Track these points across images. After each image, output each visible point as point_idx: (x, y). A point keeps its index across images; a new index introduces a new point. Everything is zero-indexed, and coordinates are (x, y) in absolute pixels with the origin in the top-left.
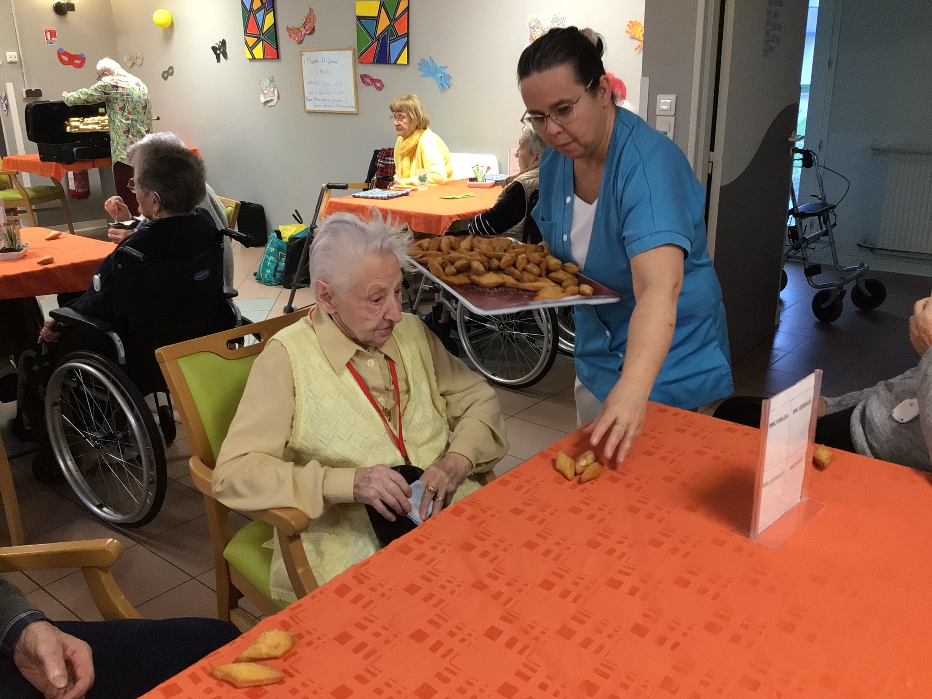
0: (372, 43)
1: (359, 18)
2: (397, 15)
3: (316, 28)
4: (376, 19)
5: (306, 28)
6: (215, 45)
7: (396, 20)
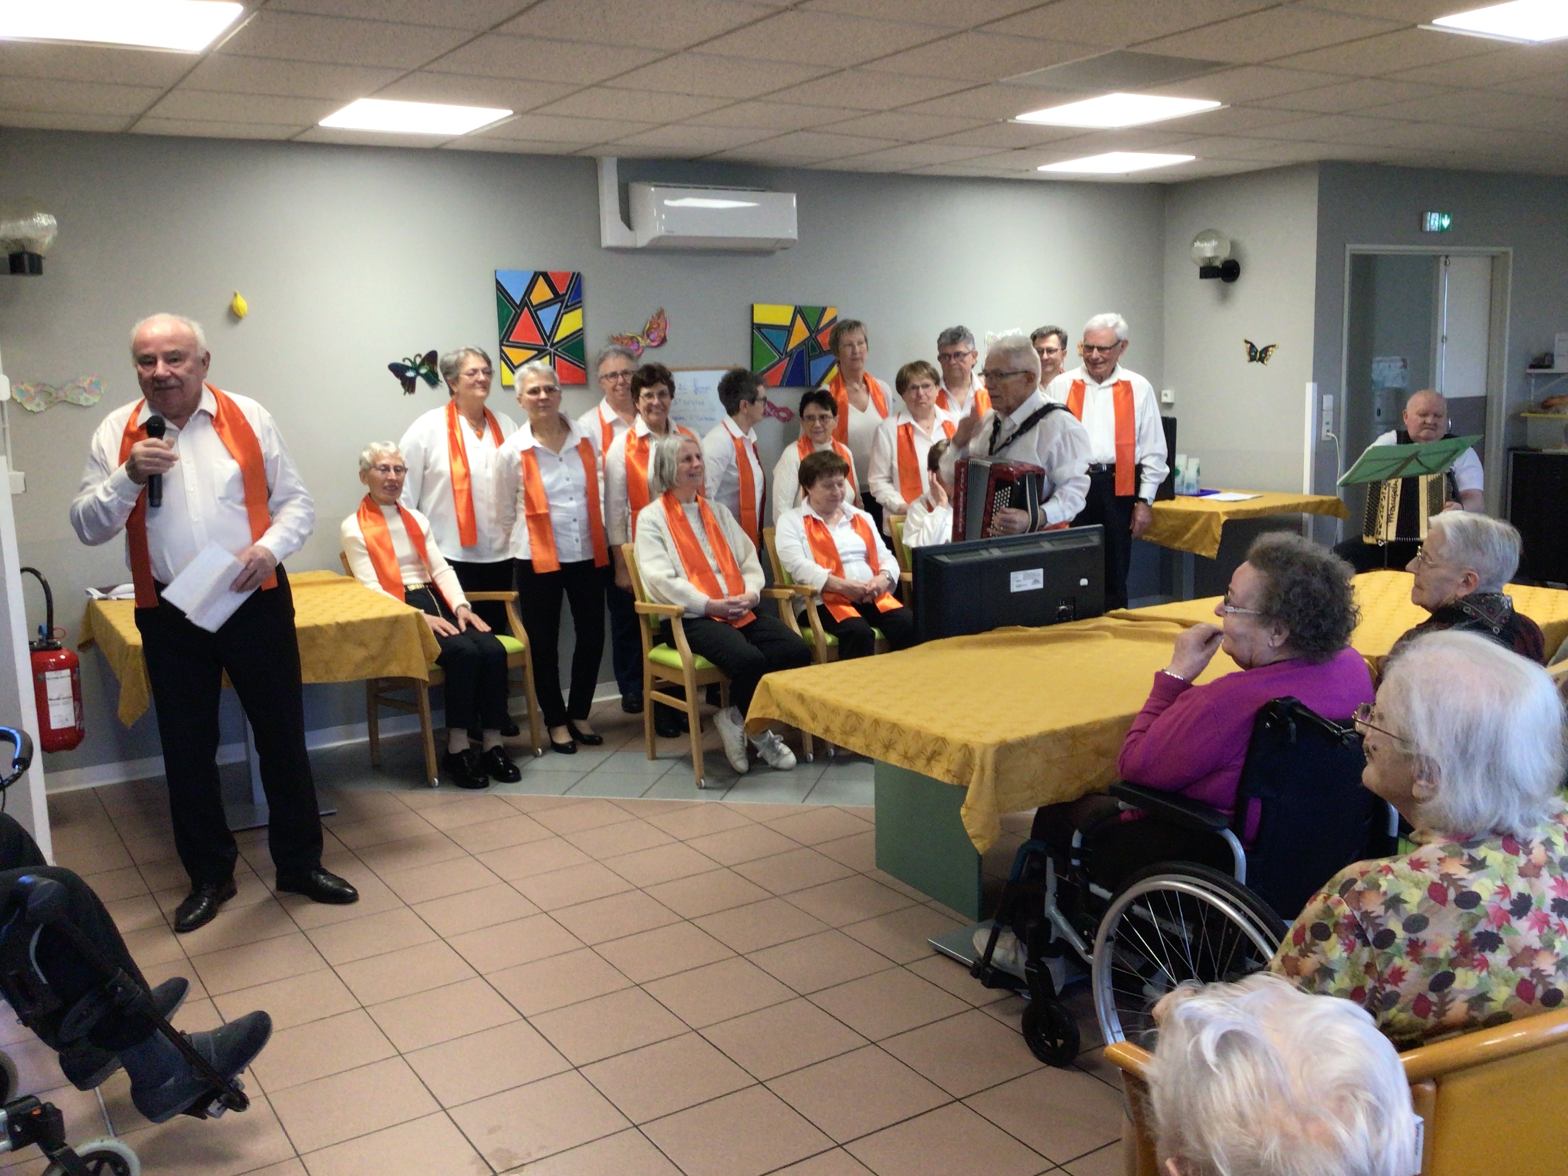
0: (780, 360)
1: (756, 328)
2: (822, 325)
3: (667, 338)
4: (788, 330)
5: (652, 337)
6: (401, 362)
7: (819, 331)
